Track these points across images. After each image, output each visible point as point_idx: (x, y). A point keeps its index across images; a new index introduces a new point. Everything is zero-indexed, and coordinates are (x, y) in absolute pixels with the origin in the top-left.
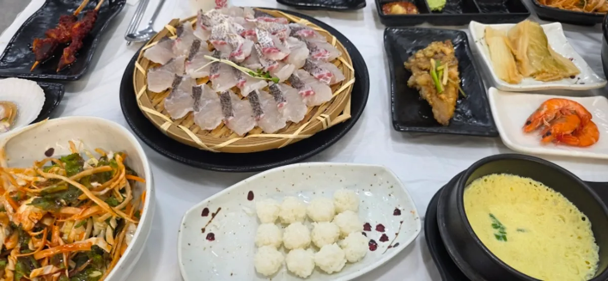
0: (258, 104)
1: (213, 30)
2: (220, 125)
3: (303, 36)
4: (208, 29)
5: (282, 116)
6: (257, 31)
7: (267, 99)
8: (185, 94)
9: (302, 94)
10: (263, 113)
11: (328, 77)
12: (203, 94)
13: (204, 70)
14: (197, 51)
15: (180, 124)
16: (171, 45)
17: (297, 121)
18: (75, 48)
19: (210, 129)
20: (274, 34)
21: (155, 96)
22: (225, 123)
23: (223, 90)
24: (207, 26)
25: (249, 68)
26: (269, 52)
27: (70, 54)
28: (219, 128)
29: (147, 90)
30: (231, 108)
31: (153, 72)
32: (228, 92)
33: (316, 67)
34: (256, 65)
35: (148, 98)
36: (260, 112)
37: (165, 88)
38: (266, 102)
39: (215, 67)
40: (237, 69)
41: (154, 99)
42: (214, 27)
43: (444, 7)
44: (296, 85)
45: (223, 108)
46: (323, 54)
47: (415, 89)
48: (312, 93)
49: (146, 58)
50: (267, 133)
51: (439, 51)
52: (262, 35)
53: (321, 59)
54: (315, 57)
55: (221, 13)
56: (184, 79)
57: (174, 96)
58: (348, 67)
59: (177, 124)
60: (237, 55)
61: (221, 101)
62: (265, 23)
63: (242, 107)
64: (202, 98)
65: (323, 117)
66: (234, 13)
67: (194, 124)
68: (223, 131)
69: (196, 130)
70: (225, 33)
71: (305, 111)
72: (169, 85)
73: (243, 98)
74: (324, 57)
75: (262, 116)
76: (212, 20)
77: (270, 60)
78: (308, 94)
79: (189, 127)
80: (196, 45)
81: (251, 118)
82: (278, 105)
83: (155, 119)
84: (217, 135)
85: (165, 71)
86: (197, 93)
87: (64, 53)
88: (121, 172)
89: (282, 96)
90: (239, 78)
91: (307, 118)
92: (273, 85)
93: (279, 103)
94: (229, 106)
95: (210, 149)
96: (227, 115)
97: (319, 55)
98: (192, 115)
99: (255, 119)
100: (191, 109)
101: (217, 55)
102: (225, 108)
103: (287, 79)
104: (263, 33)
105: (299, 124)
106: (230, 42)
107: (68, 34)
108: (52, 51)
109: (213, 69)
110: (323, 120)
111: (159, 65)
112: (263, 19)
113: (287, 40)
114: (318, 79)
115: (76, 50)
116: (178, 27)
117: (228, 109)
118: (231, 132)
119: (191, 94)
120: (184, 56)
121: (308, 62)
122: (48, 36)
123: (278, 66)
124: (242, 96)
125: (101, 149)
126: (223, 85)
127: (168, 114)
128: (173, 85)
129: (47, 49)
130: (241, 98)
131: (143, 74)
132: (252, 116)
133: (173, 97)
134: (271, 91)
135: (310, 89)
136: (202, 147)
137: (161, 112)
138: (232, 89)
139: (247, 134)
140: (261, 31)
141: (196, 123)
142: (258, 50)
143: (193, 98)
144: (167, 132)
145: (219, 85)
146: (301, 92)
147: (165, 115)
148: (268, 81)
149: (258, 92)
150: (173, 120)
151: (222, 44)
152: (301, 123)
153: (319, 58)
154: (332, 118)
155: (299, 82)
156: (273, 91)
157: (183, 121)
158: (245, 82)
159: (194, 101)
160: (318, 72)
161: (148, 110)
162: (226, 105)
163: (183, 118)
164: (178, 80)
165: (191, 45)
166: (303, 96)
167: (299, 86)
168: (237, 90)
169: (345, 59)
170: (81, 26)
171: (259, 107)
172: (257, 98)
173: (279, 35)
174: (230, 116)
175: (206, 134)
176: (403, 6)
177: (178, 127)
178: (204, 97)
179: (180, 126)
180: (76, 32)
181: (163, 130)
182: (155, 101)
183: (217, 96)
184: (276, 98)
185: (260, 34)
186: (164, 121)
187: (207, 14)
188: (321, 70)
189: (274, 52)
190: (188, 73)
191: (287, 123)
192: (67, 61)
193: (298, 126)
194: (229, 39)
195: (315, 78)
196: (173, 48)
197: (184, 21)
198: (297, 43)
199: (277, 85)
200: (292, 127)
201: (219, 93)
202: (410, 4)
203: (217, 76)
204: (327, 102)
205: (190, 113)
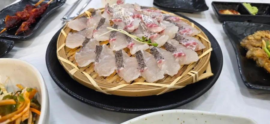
0: (143, 59)
1: (114, 14)
2: (113, 74)
3: (173, 20)
4: (111, 14)
5: (160, 69)
6: (142, 16)
7: (149, 57)
8: (91, 50)
9: (175, 55)
10: (146, 66)
11: (193, 45)
12: (103, 51)
13: (105, 35)
14: (102, 25)
15: (83, 71)
16: (86, 22)
17: (172, 75)
18: (29, 22)
19: (105, 76)
20: (154, 18)
21: (70, 50)
22: (117, 72)
23: (117, 49)
24: (111, 12)
25: (137, 36)
26: (151, 26)
27: (25, 26)
28: (112, 75)
29: (65, 47)
30: (122, 61)
31: (71, 35)
32: (121, 50)
33: (184, 39)
34: (141, 35)
35: (64, 52)
36: (143, 66)
37: (78, 46)
38: (148, 59)
39: (113, 35)
40: (129, 37)
41: (69, 53)
42: (115, 13)
43: (256, 13)
44: (170, 49)
45: (116, 62)
46: (188, 31)
47: (252, 59)
48: (183, 55)
49: (69, 28)
50: (148, 82)
51: (264, 36)
52: (146, 18)
53: (186, 34)
54: (182, 33)
55: (120, 7)
56: (91, 40)
57: (83, 51)
58: (205, 41)
59: (82, 70)
60: (129, 27)
61: (116, 56)
62: (148, 12)
63: (130, 61)
64: (102, 54)
65: (194, 73)
66: (128, 7)
67: (94, 71)
68: (115, 78)
69: (94, 76)
70: (122, 16)
71: (178, 67)
72: (80, 44)
73: (131, 56)
74: (188, 33)
75: (145, 68)
76: (114, 9)
77: (151, 32)
78: (180, 55)
79: (90, 73)
80: (102, 21)
81: (137, 70)
82: (158, 62)
83: (66, 66)
84: (110, 81)
85: (79, 35)
86: (99, 50)
87: (22, 24)
88: (26, 106)
89: (160, 55)
90: (129, 42)
91: (180, 73)
92: (153, 48)
93: (158, 60)
94: (121, 60)
95: (104, 91)
96: (119, 66)
97: (185, 31)
98: (93, 65)
99: (140, 71)
100: (93, 61)
101: (116, 27)
102: (118, 61)
103: (162, 45)
104: (146, 17)
105: (174, 77)
106: (124, 21)
107: (28, 15)
108: (16, 23)
109: (112, 35)
110: (193, 75)
111: (76, 31)
112: (146, 10)
113: (162, 22)
114: (186, 46)
115: (30, 23)
116: (93, 12)
117: (120, 62)
118: (121, 80)
119: (95, 50)
120: (94, 27)
121: (177, 35)
122: (16, 15)
123: (157, 35)
124: (130, 54)
125: (21, 85)
126: (118, 46)
127: (77, 63)
128: (83, 44)
129: (13, 22)
130: (130, 55)
131: (64, 36)
132: (137, 68)
133: (81, 52)
134: (151, 52)
135: (181, 52)
136: (97, 90)
137: (72, 62)
138: (124, 49)
139: (133, 82)
140: (145, 16)
141: (95, 71)
142: (142, 27)
143: (96, 53)
144: (73, 76)
145: (115, 46)
146: (174, 53)
147: (74, 64)
148: (150, 45)
149: (142, 52)
150: (79, 68)
151: (120, 21)
152: (176, 76)
153: (185, 33)
154: (200, 74)
155: (172, 47)
156: (154, 52)
157: (86, 69)
158: (133, 44)
159: (96, 55)
160: (186, 41)
161: (62, 60)
162: (119, 59)
163: (86, 66)
164: (87, 41)
165: (99, 21)
166: (176, 57)
167: (172, 50)
168: (127, 50)
169: (202, 35)
170: (36, 11)
171: (143, 62)
172: (141, 55)
173: (157, 18)
174: (121, 67)
175: (102, 80)
176: (231, 12)
177: (82, 73)
178: (104, 52)
179: (83, 72)
180: (33, 13)
181: (70, 74)
182: (69, 54)
183: (113, 53)
184: (156, 57)
185: (145, 17)
186: (73, 68)
187: (111, 6)
188: (188, 40)
189: (155, 26)
190: (94, 38)
191: (164, 75)
192: (22, 29)
193: (173, 78)
194: (124, 19)
195: (184, 45)
196: (88, 23)
197: (97, 10)
198: (169, 24)
199: (156, 48)
200: (168, 79)
201: (114, 52)
202: (234, 11)
203: (114, 40)
204: (195, 62)
205: (92, 63)
